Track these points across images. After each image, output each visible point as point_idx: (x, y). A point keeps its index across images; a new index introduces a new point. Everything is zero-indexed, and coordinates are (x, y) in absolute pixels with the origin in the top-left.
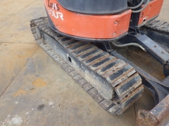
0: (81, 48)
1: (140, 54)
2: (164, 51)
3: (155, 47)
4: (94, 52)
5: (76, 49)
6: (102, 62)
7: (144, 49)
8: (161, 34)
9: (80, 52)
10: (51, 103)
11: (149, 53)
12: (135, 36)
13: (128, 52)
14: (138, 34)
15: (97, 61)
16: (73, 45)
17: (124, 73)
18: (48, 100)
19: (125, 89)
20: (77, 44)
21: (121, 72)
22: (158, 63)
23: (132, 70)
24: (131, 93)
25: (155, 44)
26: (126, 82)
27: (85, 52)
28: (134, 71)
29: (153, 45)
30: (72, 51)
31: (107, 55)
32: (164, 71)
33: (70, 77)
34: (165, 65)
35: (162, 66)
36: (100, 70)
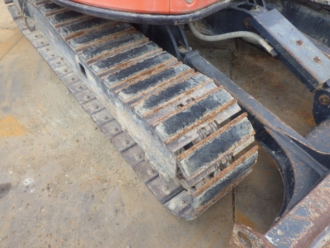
0: (105, 39)
1: (261, 63)
2: (321, 56)
3: (299, 43)
4: (137, 51)
5: (91, 43)
6: (152, 81)
7: (269, 48)
8: (315, 14)
9: (99, 50)
10: (28, 181)
11: (282, 58)
12: (251, 12)
13: (234, 57)
14: (258, 9)
15: (140, 76)
16: (86, 31)
17: (208, 113)
18: (21, 173)
19: (205, 160)
20: (96, 28)
21: (199, 110)
22: (302, 86)
23: (231, 104)
24: (222, 167)
25: (299, 35)
26: (209, 141)
27: (113, 52)
28: (237, 109)
29: (295, 39)
30: (79, 46)
31: (170, 61)
32: (316, 108)
33: (87, 115)
34: (320, 93)
35: (311, 95)
36: (142, 103)
